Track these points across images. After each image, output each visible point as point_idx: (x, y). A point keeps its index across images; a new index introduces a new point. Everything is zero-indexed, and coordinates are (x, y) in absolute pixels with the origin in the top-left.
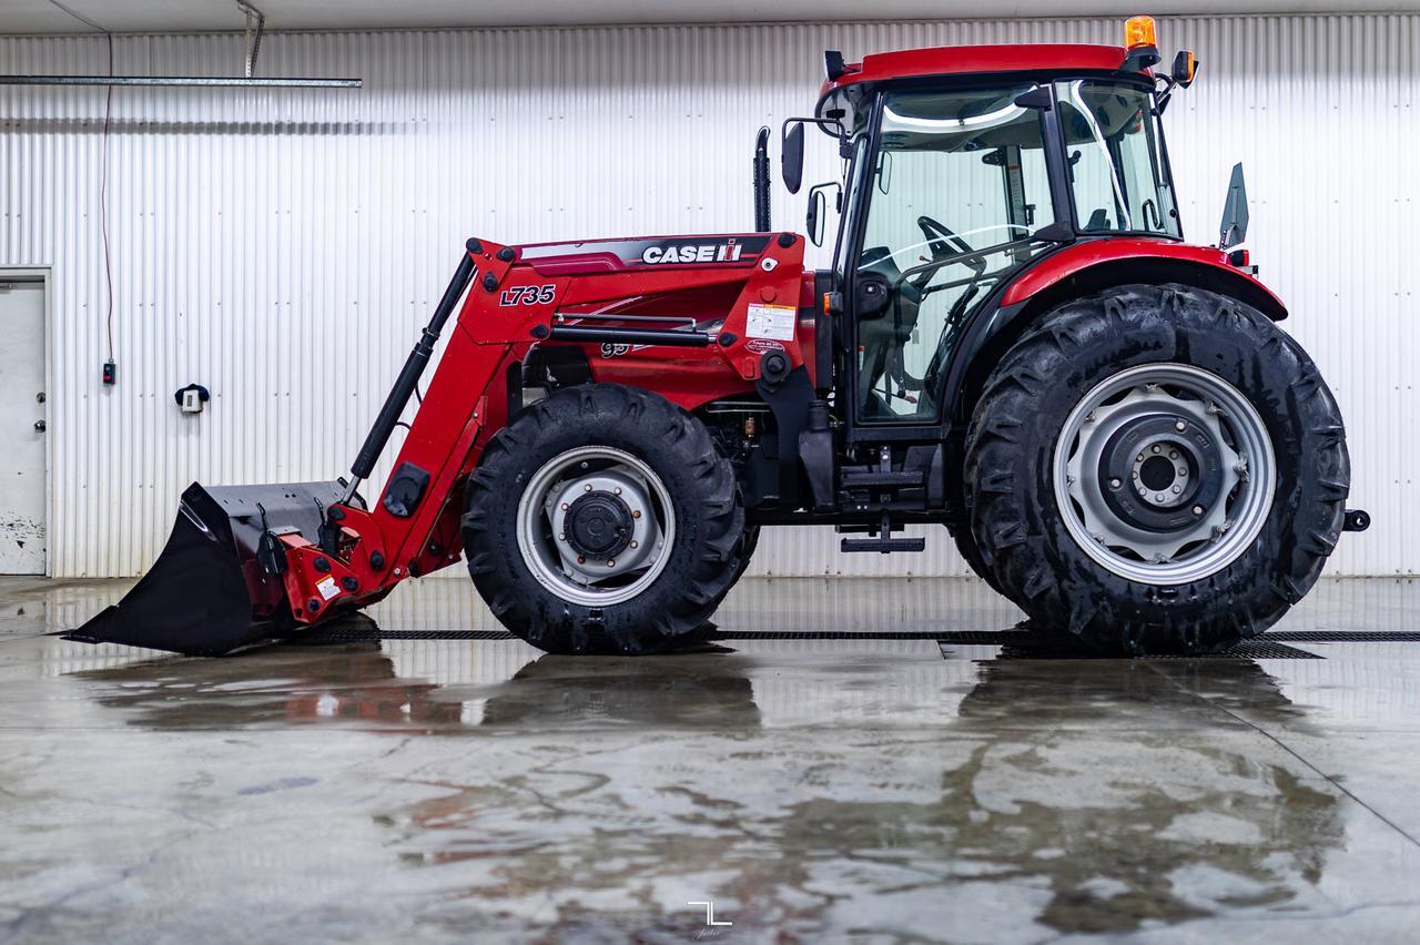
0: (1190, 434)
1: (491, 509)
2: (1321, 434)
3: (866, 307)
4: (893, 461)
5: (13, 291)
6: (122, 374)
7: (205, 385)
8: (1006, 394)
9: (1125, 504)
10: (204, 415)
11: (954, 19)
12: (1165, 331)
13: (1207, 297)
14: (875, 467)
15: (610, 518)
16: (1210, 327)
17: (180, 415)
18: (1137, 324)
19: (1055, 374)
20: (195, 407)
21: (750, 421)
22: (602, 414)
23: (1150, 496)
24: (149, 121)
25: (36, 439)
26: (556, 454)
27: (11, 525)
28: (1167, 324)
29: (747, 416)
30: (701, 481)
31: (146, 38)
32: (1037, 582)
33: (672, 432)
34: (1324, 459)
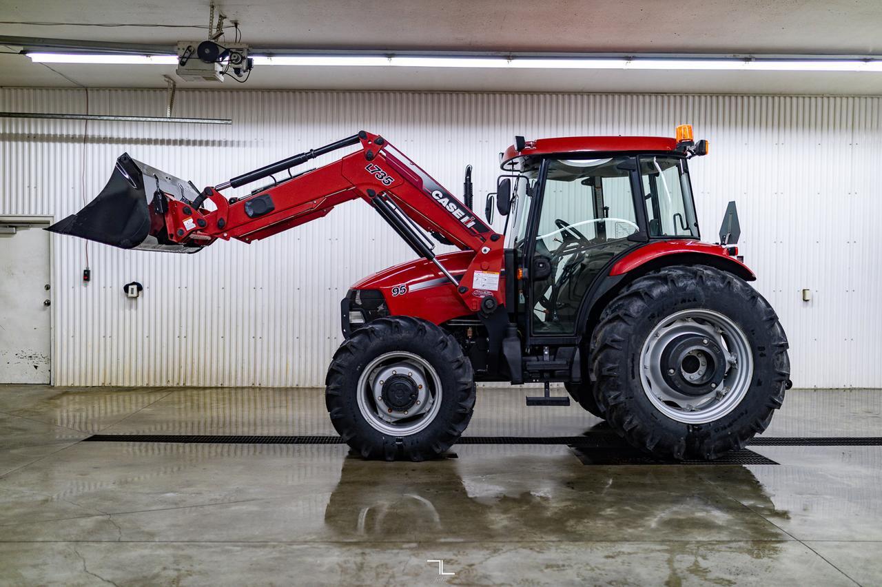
0: (710, 346)
1: (343, 384)
2: (776, 346)
3: (538, 275)
4: (550, 354)
5: (31, 229)
6: (94, 276)
7: (140, 282)
8: (615, 323)
9: (676, 382)
10: (139, 299)
11: (548, 92)
12: (698, 292)
13: (719, 274)
14: (540, 357)
15: (406, 389)
16: (722, 290)
17: (126, 298)
18: (684, 288)
19: (642, 314)
20: (135, 294)
21: (470, 329)
22: (403, 335)
23: (687, 376)
24: (109, 137)
25: (44, 310)
26: (378, 355)
27: (31, 357)
28: (699, 289)
29: (468, 327)
30: (456, 371)
31: (107, 91)
32: (631, 422)
33: (441, 345)
34: (778, 359)
